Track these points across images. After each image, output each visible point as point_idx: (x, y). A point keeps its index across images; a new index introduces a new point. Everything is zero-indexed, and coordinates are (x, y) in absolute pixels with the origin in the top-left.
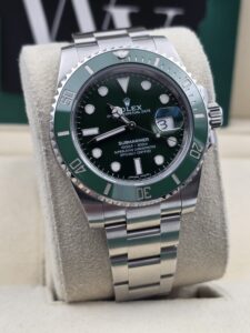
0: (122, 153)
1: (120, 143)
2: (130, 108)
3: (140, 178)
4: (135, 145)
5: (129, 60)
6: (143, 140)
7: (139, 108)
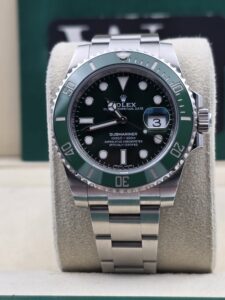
0: (111, 143)
1: (111, 134)
2: (125, 104)
3: (124, 167)
4: (124, 138)
5: (129, 61)
6: (132, 134)
7: (134, 105)
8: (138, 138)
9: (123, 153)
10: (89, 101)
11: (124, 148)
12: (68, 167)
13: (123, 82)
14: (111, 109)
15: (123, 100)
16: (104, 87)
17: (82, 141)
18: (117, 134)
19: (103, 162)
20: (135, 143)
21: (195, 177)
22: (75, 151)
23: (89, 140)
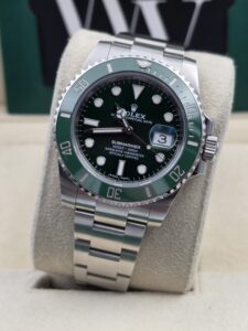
8: (139, 151)
9: (122, 164)
10: (99, 103)
11: (123, 158)
12: (63, 166)
13: (138, 91)
14: (119, 116)
15: (134, 109)
16: (116, 91)
17: (82, 143)
18: (119, 143)
19: (99, 169)
20: (136, 157)
21: (188, 201)
22: (73, 151)
23: (90, 143)
